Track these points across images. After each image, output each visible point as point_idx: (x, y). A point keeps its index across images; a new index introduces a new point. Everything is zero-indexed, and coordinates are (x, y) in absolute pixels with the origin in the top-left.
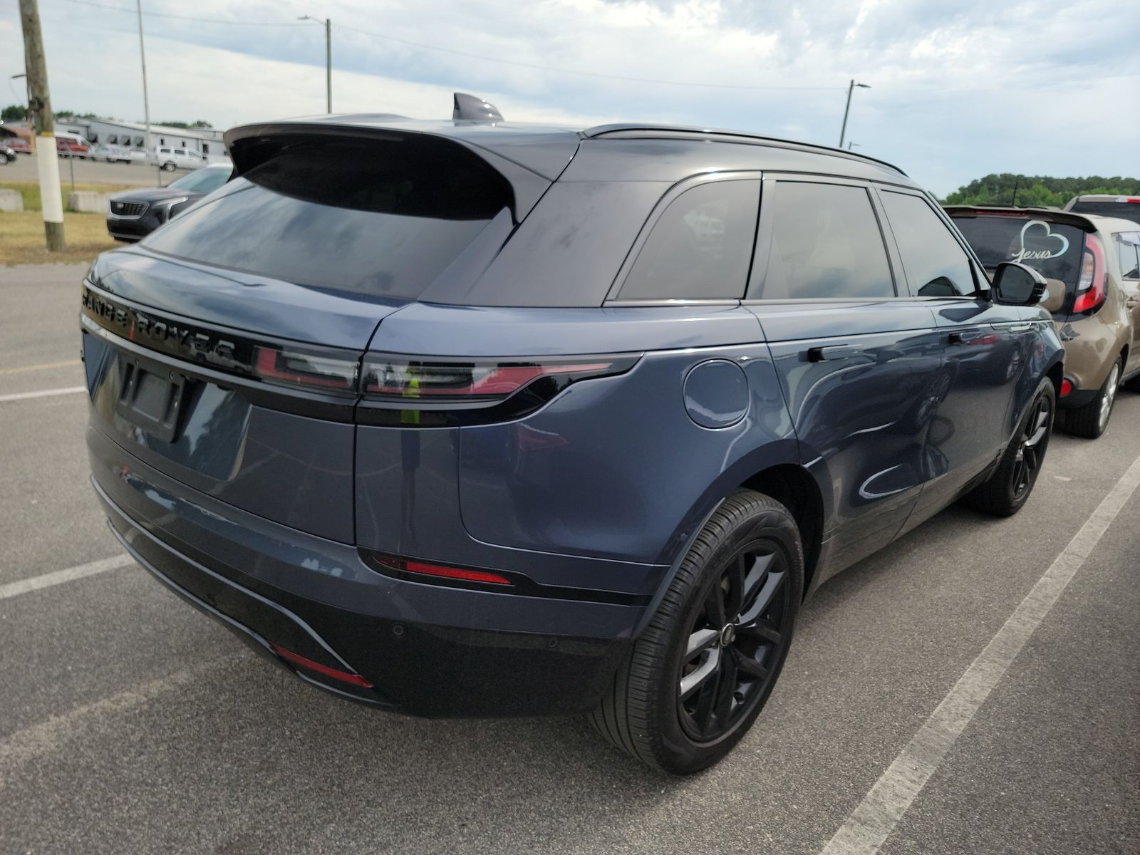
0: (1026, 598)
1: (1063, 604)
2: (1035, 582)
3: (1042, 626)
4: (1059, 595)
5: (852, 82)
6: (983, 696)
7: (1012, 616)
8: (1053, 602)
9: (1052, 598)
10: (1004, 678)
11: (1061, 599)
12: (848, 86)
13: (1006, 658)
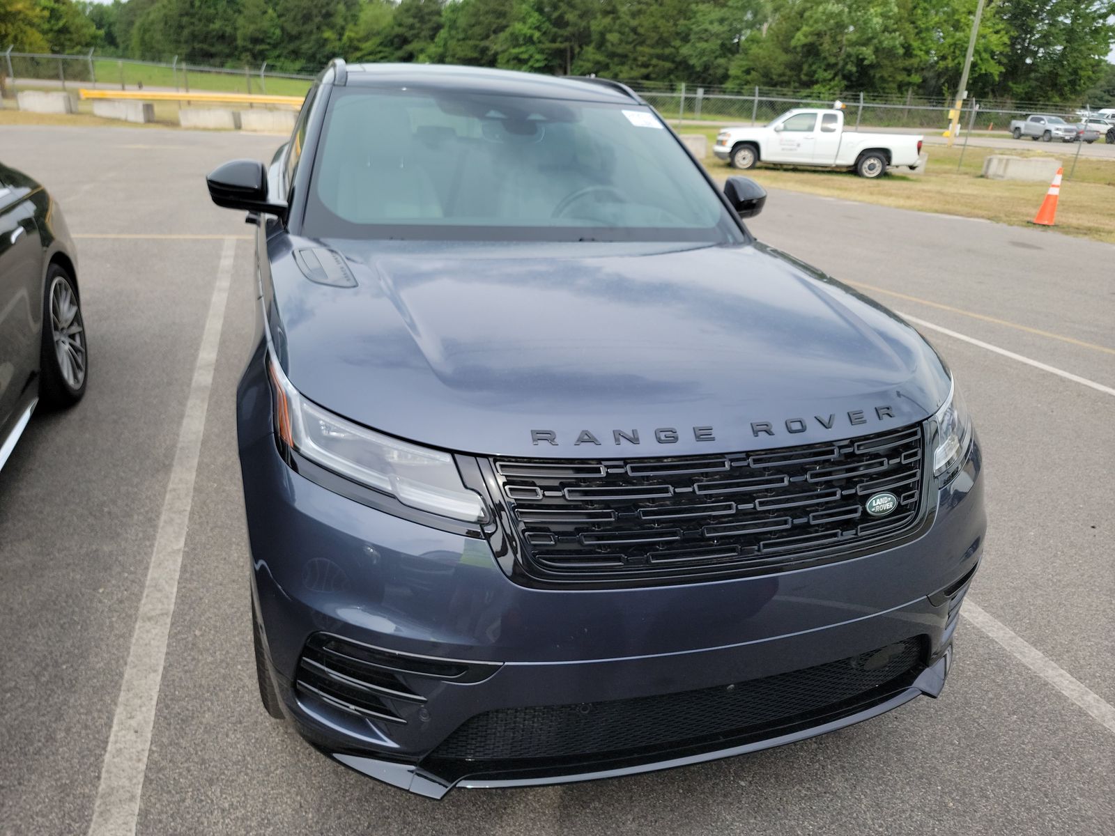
0: (188, 508)
1: (151, 521)
2: (188, 534)
3: (165, 487)
4: (160, 530)
6: (185, 421)
7: (193, 482)
8: (163, 517)
9: (165, 522)
10: (178, 435)
11: (155, 527)
13: (182, 449)
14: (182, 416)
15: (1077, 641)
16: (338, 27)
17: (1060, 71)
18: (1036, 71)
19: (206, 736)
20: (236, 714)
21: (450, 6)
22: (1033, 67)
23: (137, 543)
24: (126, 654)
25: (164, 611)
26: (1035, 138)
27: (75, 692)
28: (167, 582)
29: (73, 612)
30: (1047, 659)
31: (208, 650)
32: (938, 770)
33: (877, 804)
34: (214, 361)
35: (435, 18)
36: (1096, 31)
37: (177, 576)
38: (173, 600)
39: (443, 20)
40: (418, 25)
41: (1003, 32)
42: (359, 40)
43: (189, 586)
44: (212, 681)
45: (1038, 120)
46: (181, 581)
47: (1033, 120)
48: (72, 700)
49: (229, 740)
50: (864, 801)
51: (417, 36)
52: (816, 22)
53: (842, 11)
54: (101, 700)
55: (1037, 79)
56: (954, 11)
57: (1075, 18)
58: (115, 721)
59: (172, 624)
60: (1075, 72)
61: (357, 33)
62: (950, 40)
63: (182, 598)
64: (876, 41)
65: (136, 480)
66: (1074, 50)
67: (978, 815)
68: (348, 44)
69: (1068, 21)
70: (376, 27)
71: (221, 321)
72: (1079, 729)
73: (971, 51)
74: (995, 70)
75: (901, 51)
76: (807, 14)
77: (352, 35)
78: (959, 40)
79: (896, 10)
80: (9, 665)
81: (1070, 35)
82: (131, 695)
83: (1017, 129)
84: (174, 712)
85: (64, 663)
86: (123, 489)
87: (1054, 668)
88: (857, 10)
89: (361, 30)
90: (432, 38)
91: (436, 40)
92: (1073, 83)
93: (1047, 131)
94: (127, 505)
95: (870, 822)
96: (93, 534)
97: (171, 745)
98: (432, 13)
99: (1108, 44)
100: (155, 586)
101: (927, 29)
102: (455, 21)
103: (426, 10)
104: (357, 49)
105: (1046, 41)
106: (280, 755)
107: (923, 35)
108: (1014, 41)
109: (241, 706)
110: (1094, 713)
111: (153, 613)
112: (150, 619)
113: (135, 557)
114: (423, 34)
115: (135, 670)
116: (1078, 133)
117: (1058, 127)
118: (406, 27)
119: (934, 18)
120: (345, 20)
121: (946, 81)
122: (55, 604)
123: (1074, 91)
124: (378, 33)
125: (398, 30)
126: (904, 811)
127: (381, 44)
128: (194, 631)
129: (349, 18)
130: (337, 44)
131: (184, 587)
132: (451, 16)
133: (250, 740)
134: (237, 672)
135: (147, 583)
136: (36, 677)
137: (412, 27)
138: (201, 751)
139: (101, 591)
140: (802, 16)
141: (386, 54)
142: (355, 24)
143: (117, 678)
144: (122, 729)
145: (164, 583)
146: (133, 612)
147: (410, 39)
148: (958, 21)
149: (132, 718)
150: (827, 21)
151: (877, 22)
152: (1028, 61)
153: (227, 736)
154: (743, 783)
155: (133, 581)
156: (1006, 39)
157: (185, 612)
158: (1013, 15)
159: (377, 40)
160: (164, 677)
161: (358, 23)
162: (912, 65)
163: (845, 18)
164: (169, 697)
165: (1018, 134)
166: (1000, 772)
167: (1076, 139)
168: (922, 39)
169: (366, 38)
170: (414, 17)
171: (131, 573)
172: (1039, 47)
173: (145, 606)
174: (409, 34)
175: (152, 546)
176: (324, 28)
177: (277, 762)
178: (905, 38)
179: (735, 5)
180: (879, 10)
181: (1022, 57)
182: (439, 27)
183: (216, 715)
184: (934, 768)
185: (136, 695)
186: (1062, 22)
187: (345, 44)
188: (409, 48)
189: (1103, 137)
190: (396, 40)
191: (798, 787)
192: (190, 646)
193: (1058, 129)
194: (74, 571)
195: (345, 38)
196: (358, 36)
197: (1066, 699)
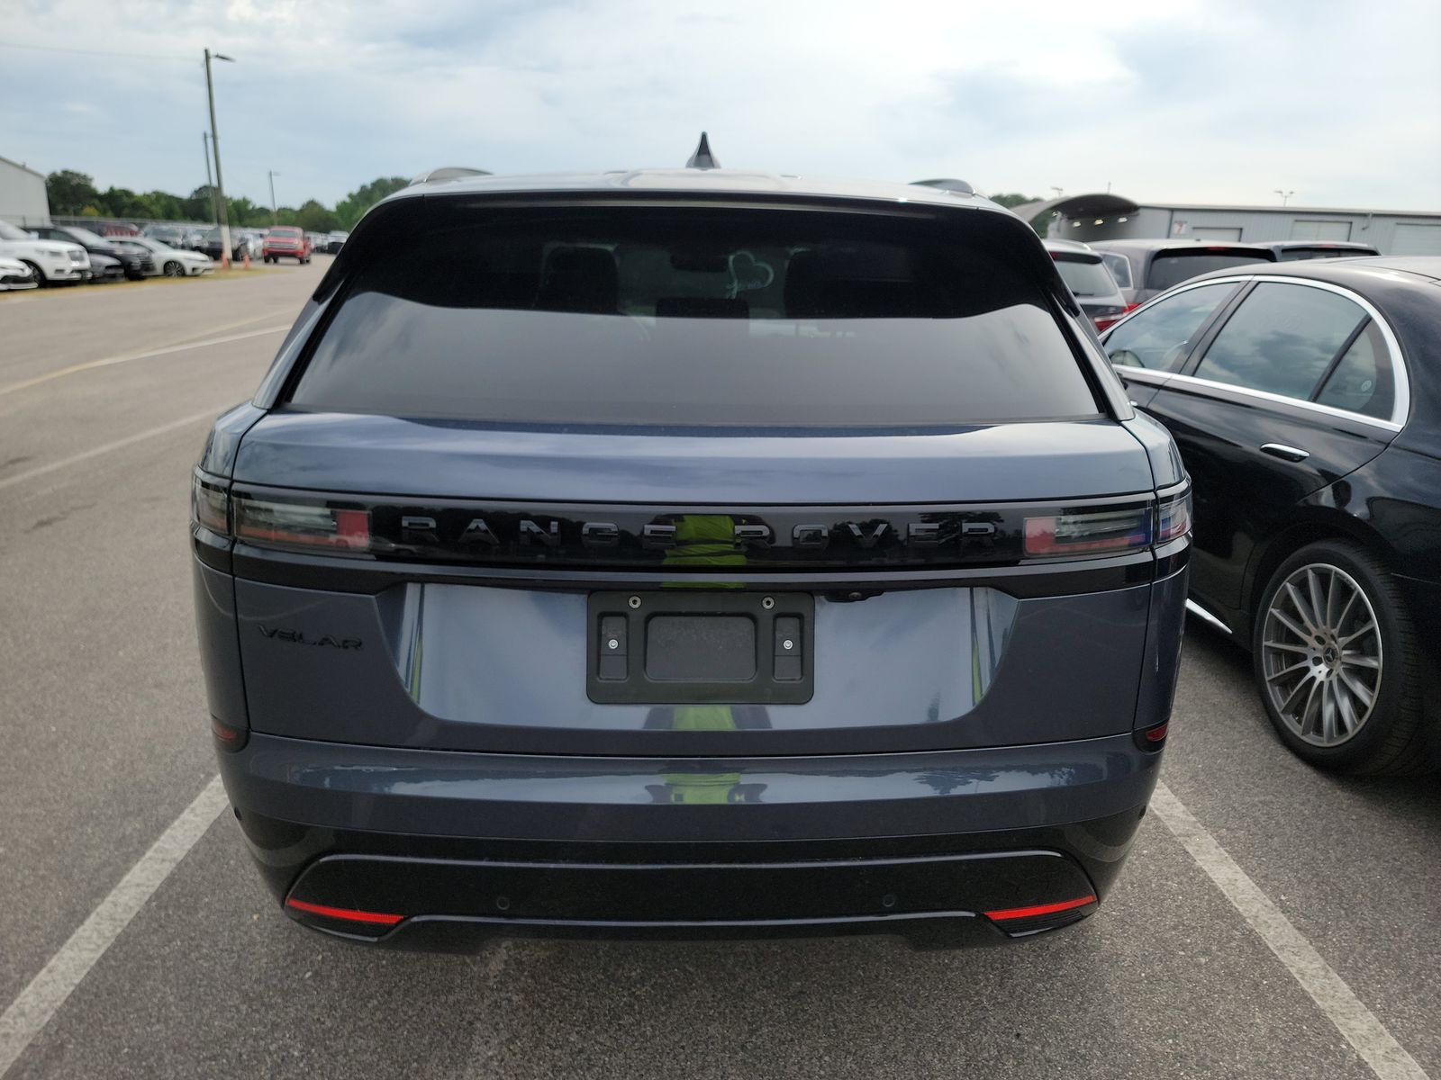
5: (206, 51)
12: (203, 57)
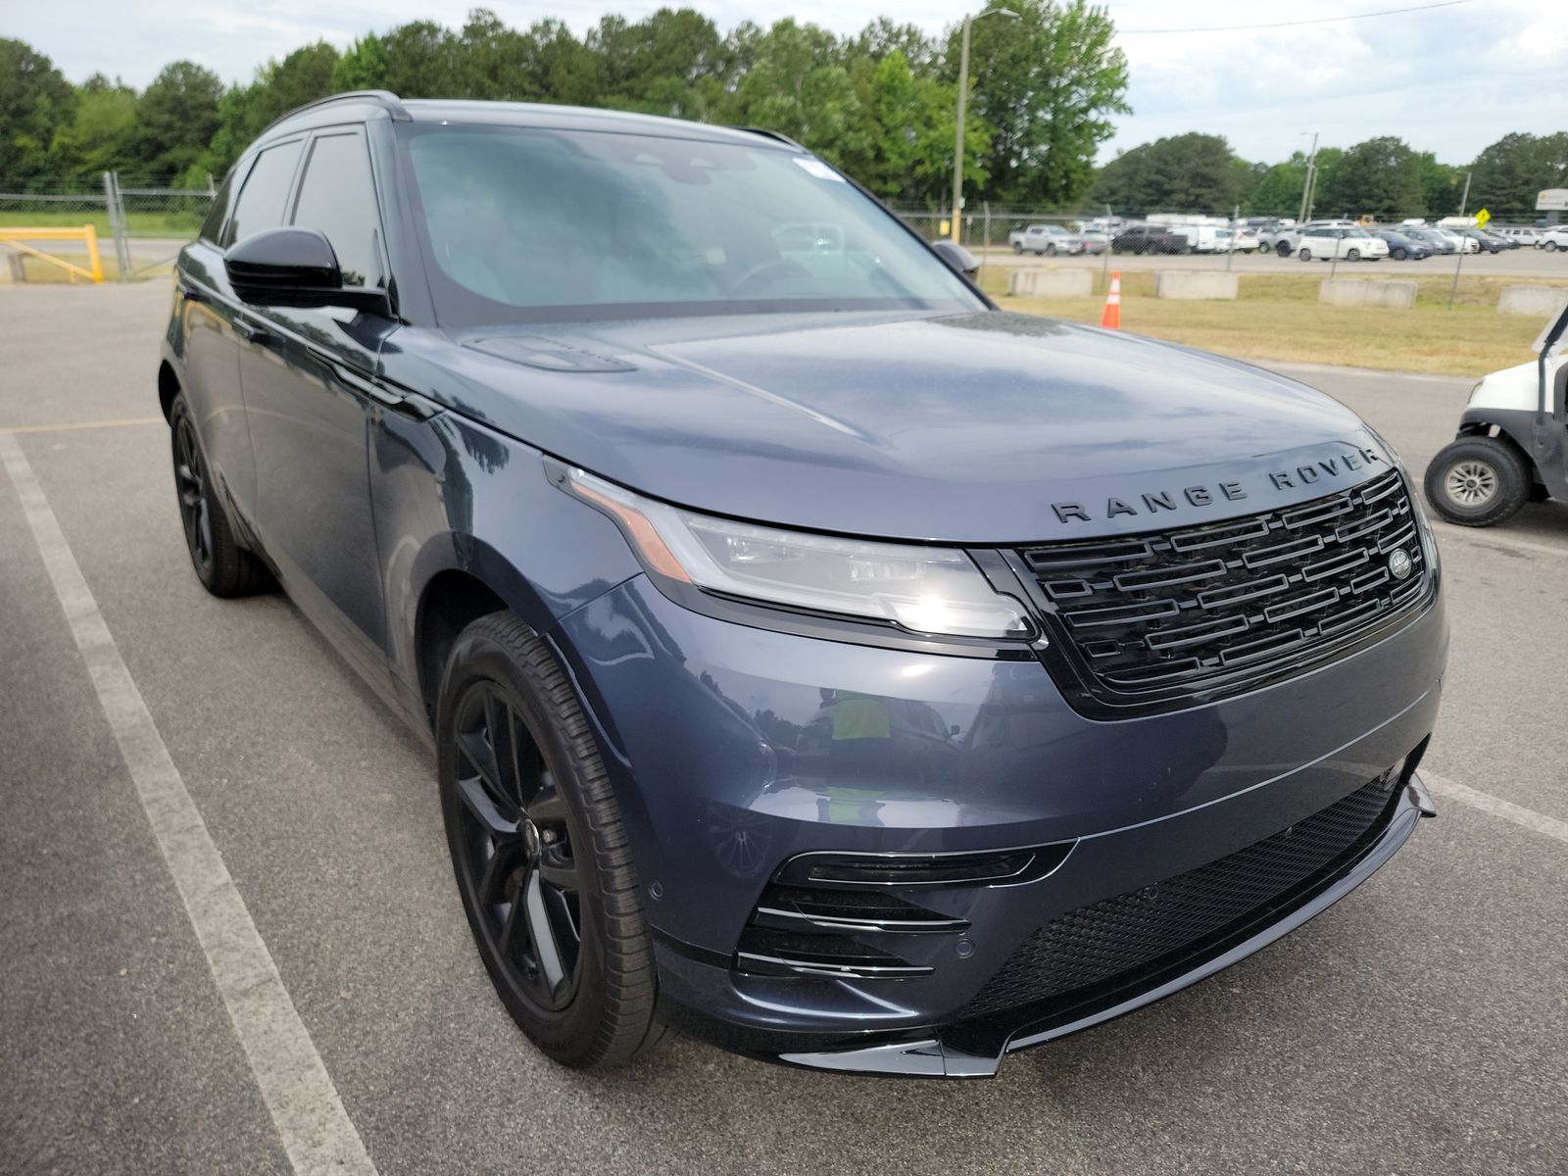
0: (200, 822)
1: (144, 853)
2: (226, 859)
3: (133, 799)
4: (170, 864)
7: (181, 784)
8: (163, 843)
9: (171, 849)
11: (158, 860)
13: (126, 739)
14: (92, 694)
15: (1450, 752)
16: (40, 130)
17: (1050, 175)
18: (1023, 175)
19: (466, 1136)
20: (494, 1091)
21: (230, 96)
22: (1021, 171)
23: (139, 889)
24: (238, 1055)
25: (264, 978)
26: (1039, 253)
27: (183, 1133)
28: (238, 935)
29: (93, 1015)
30: (1437, 776)
31: (383, 1014)
32: (1421, 919)
33: (1391, 972)
34: (95, 607)
35: (207, 114)
36: (1079, 128)
37: (250, 922)
38: (269, 958)
39: (220, 116)
40: (178, 124)
41: (982, 129)
42: (79, 148)
43: (281, 932)
44: (421, 1055)
45: (1039, 232)
46: (263, 927)
47: (1033, 231)
48: (188, 1147)
49: (509, 1131)
50: (1375, 972)
51: (179, 140)
52: (764, 118)
53: (794, 106)
54: (243, 1133)
55: (1025, 185)
56: (924, 107)
57: (1055, 112)
58: (292, 1158)
59: (292, 993)
60: (1066, 175)
61: (74, 137)
62: (923, 141)
63: (282, 951)
64: (839, 143)
65: (72, 800)
66: (1060, 150)
67: (1494, 954)
68: (60, 154)
69: (1049, 117)
70: (107, 129)
71: (68, 550)
72: (1520, 841)
73: (960, 149)
74: (981, 177)
75: (871, 154)
76: (752, 109)
77: (67, 140)
78: (935, 140)
79: (857, 104)
80: (24, 1124)
81: (1053, 131)
82: (292, 1113)
83: (1018, 244)
84: (387, 1115)
85: (132, 1095)
86: (58, 816)
87: (1450, 785)
88: (812, 104)
89: (82, 133)
90: (206, 143)
91: (212, 145)
92: (1067, 188)
93: (1051, 245)
94: (80, 837)
95: (1397, 994)
96: (46, 892)
97: (416, 1165)
98: (202, 107)
99: (1093, 143)
100: (220, 945)
101: (896, 128)
102: (241, 118)
103: (190, 102)
104: (77, 161)
105: (1029, 140)
106: (607, 1128)
107: (892, 135)
108: (996, 140)
109: (494, 1078)
110: (1520, 821)
111: (244, 985)
112: (245, 994)
113: (151, 910)
114: (188, 137)
115: (273, 1074)
116: (1084, 245)
117: (1062, 239)
118: (159, 127)
119: (900, 114)
120: (52, 118)
121: (928, 190)
122: (49, 1011)
123: (1068, 198)
124: (112, 137)
125: (144, 132)
126: (1422, 972)
127: (119, 153)
128: (338, 994)
129: (59, 117)
130: (41, 154)
131: (275, 936)
132: (233, 110)
133: (545, 1121)
134: (454, 1034)
135: (203, 943)
136: (91, 1129)
137: (169, 127)
138: (473, 1159)
139: (123, 972)
140: (745, 112)
141: (129, 168)
142: (70, 125)
143: (247, 1093)
144: (312, 1167)
145: (234, 938)
146: (204, 991)
147: (168, 145)
148: (930, 118)
149: (317, 1144)
150: (777, 117)
151: (838, 119)
152: (1014, 163)
153: (502, 1125)
154: (1235, 990)
155: (172, 946)
156: (986, 138)
157: (301, 970)
158: (990, 109)
159: (112, 147)
160: (333, 1072)
161: (75, 122)
162: (886, 171)
163: (799, 113)
164: (363, 1098)
165: (1020, 250)
166: (1481, 903)
167: (1081, 252)
168: (893, 139)
169: (92, 145)
170: (172, 112)
171: (159, 935)
172: (1022, 147)
173: (224, 979)
174: (165, 137)
175: (172, 888)
176: (15, 131)
177: (608, 1140)
178: (874, 138)
179: (656, 97)
180: (838, 105)
181: (1007, 159)
182: (213, 128)
183: (462, 1100)
184: (1416, 917)
185: (301, 1110)
186: (1042, 118)
187: (55, 154)
188: (168, 157)
189: (1110, 249)
190: (143, 147)
191: (1296, 978)
192: (346, 1016)
193: (1062, 241)
194: (49, 953)
195: (54, 146)
196: (77, 143)
197: (1485, 813)
